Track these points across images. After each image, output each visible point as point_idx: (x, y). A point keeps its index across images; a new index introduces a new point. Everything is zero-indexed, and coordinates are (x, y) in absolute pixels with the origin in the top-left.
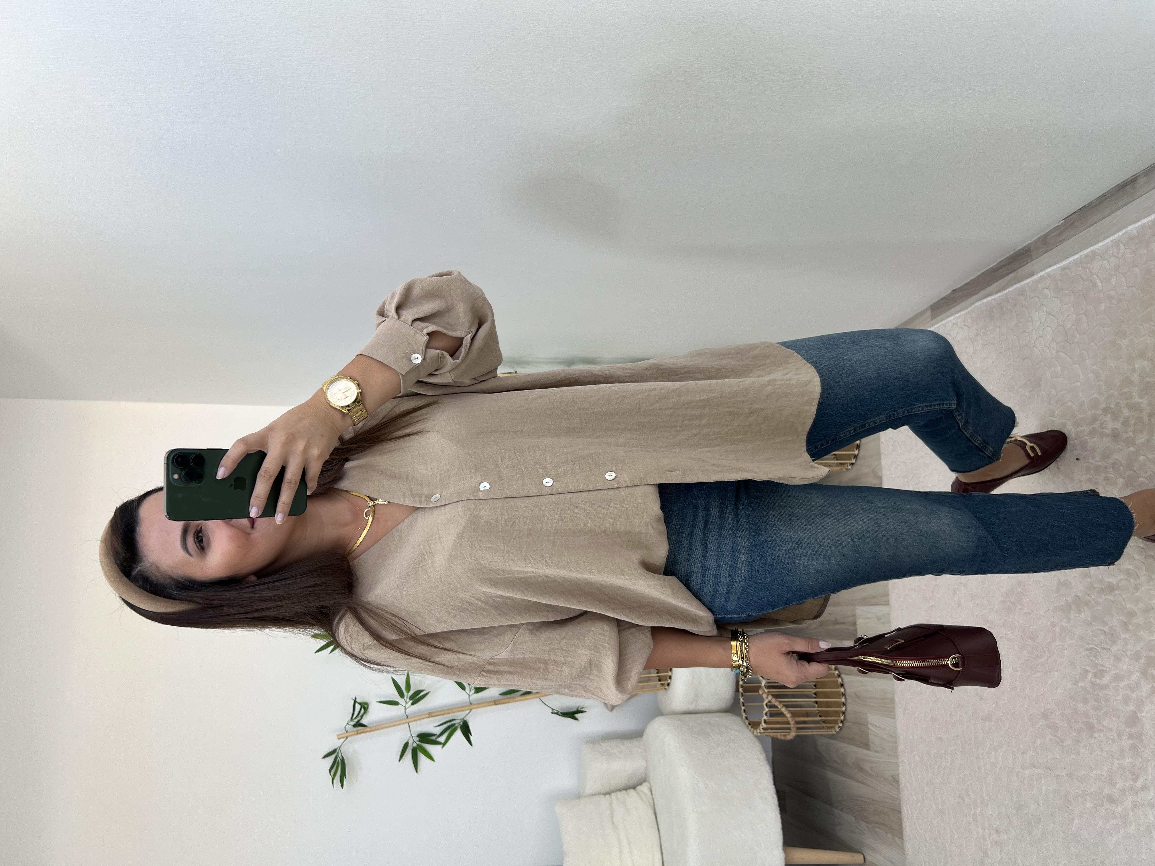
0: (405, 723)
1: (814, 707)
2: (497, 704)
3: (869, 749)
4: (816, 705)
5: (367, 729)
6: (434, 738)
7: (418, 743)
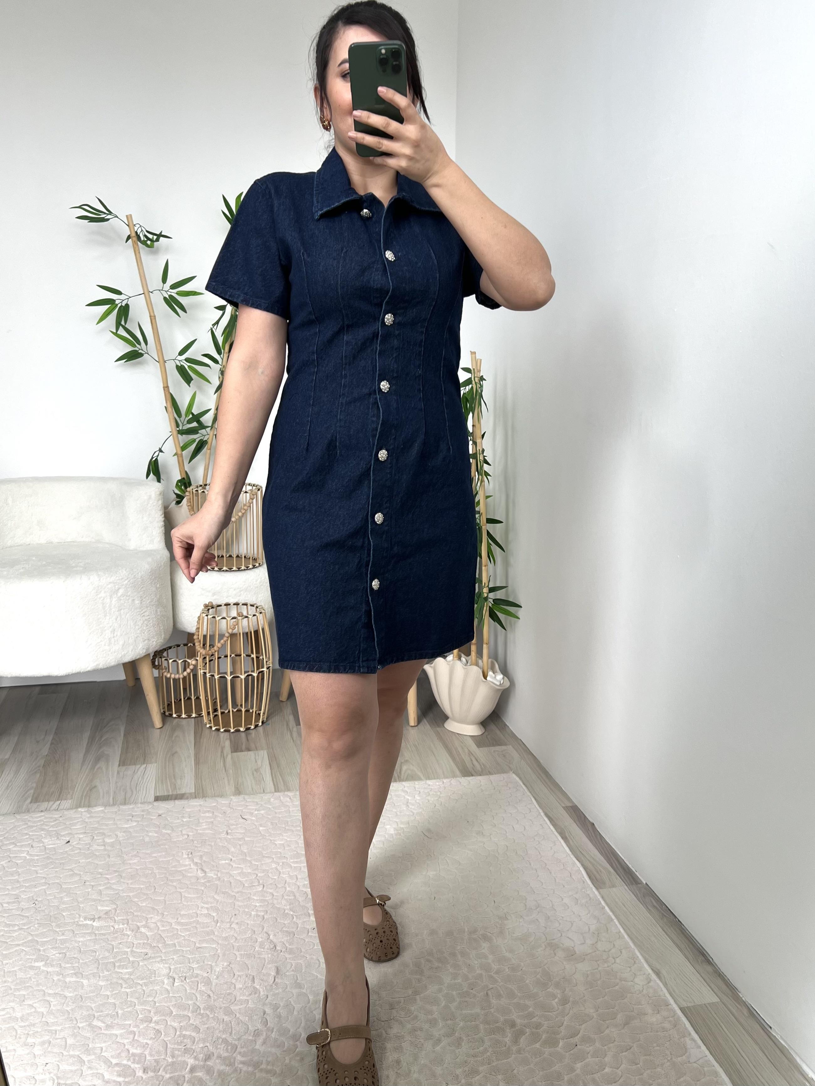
0: (144, 290)
2: (164, 390)
3: (119, 765)
6: (123, 322)
7: (119, 305)
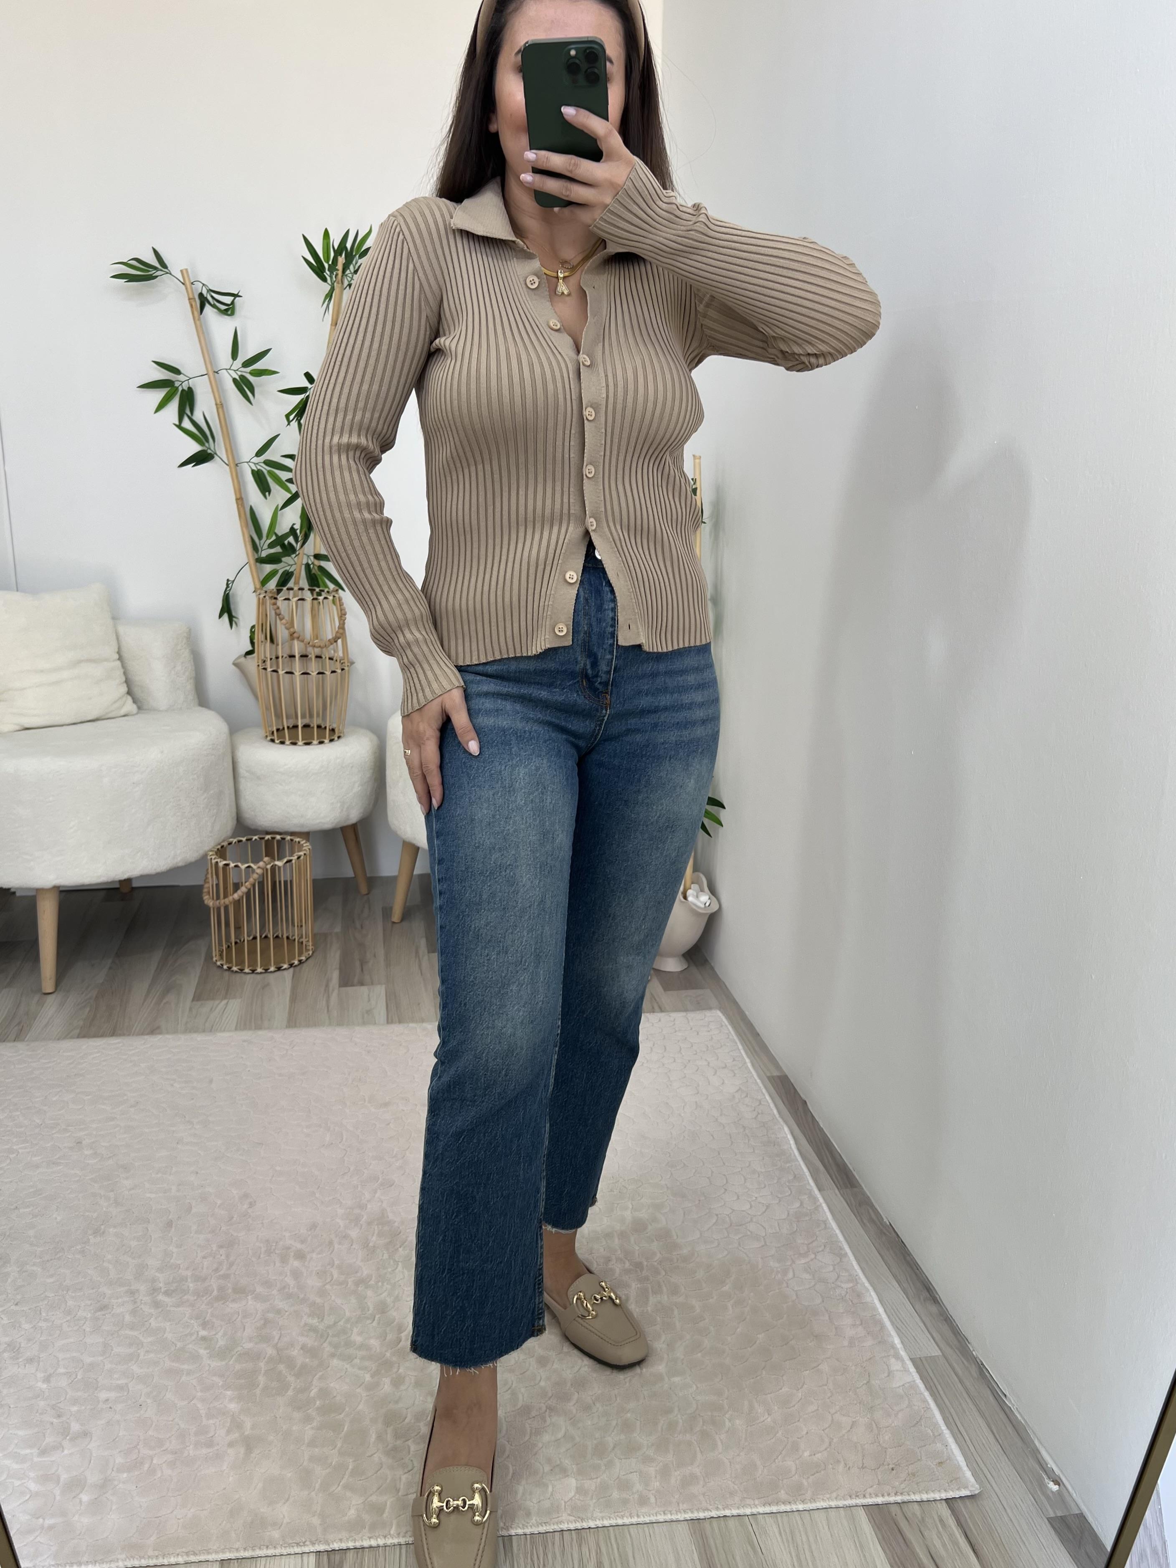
0: (207, 369)
1: (248, 936)
2: (237, 503)
3: (193, 1000)
4: (251, 938)
5: (197, 313)
6: (188, 411)
7: (180, 389)
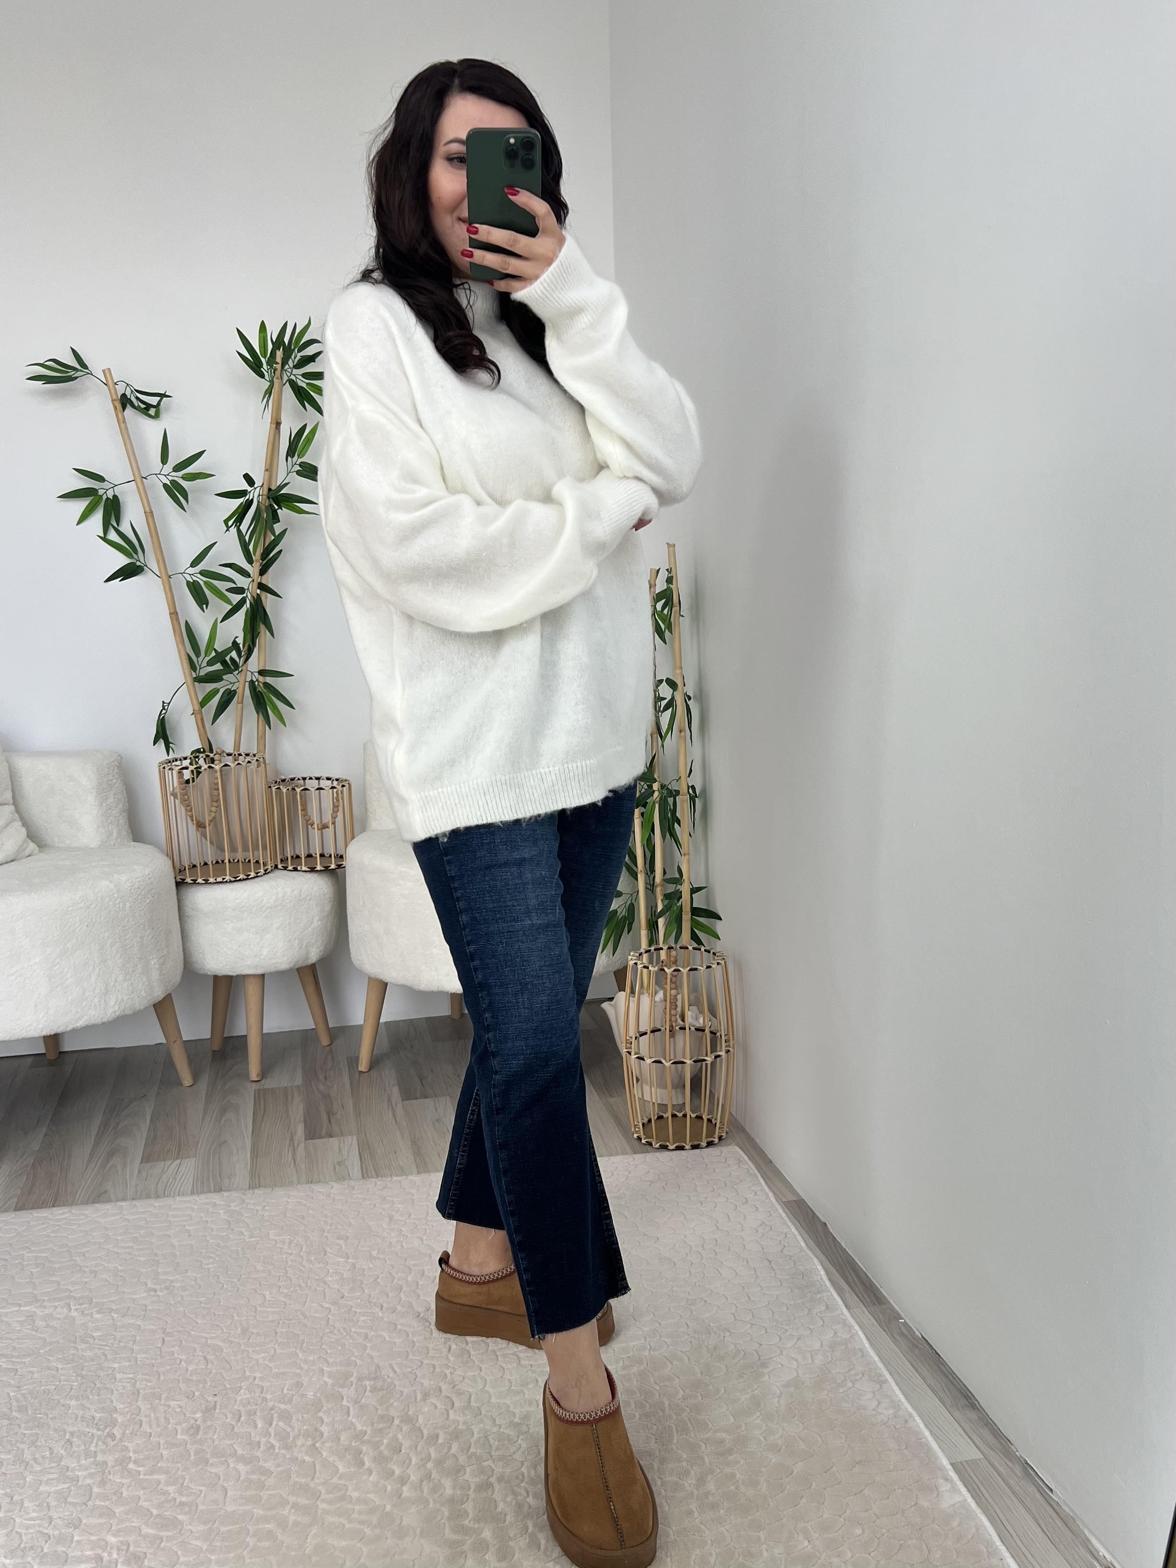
0: (134, 475)
3: (141, 1162)
6: (114, 522)
7: (105, 497)
